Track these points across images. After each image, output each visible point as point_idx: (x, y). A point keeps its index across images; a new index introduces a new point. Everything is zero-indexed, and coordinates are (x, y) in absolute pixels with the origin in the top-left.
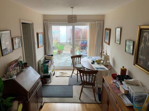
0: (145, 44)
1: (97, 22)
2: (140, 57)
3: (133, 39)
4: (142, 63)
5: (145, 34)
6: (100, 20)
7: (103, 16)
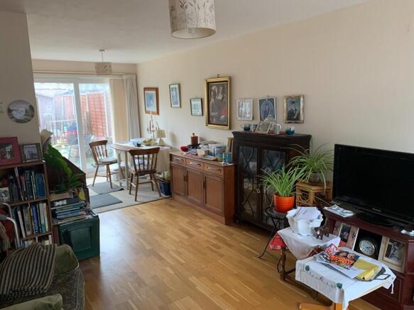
0: (214, 98)
1: (124, 77)
2: (212, 114)
3: (200, 96)
4: (215, 120)
5: (213, 88)
6: (132, 74)
7: (135, 66)
